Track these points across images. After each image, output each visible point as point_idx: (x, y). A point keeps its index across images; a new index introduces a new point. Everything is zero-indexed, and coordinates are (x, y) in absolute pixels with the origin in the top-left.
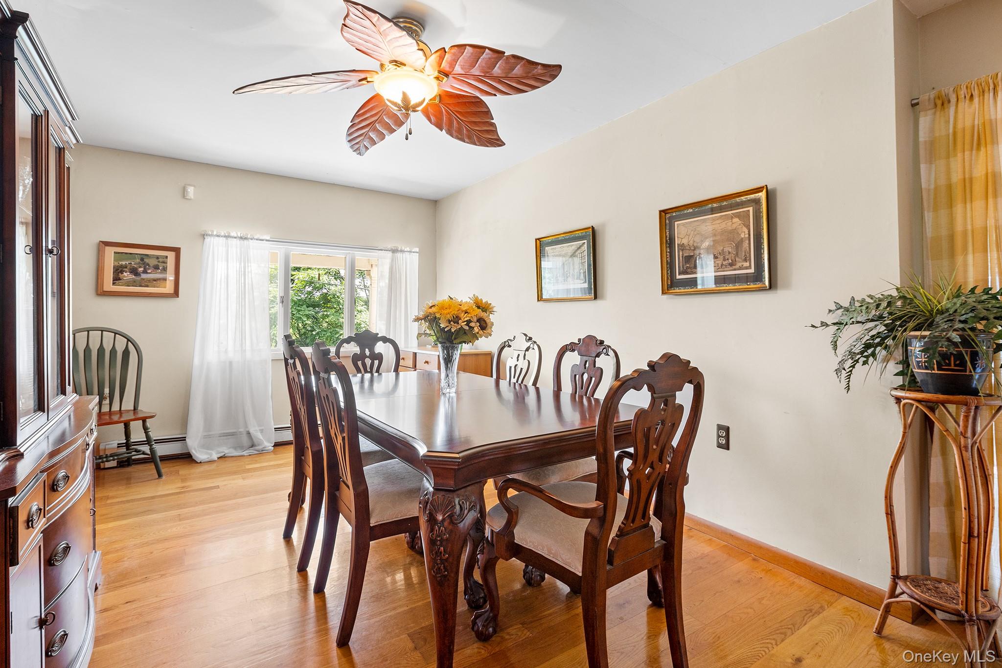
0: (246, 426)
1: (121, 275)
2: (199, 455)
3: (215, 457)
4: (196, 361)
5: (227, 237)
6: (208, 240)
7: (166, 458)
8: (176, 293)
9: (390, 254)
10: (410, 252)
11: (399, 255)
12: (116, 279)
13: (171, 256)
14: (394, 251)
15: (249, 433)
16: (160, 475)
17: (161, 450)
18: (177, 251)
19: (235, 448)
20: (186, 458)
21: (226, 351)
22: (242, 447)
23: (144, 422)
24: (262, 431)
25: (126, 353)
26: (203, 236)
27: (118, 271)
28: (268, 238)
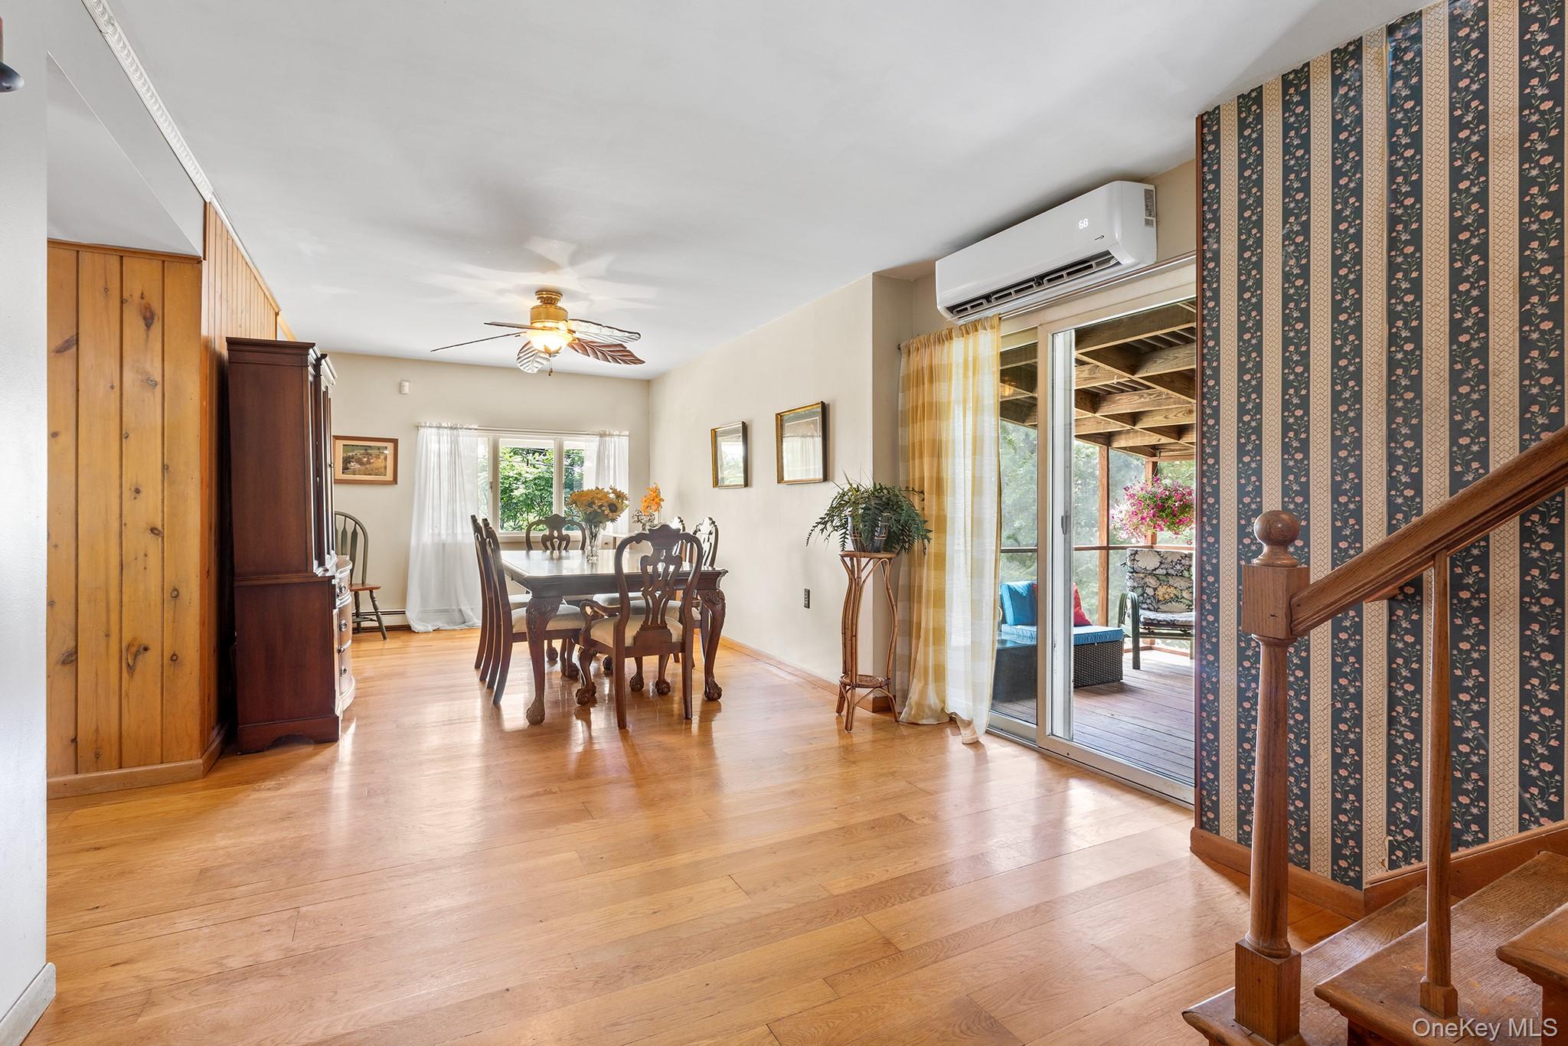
0: (458, 605)
1: (349, 465)
2: (417, 626)
3: (431, 629)
4: (413, 542)
5: (439, 427)
6: (422, 431)
7: (390, 629)
8: (395, 481)
9: (597, 438)
10: (619, 435)
11: (607, 439)
12: (345, 469)
13: (390, 445)
14: (602, 435)
15: (460, 611)
16: (385, 638)
17: (387, 621)
18: (395, 442)
19: (448, 624)
20: (406, 629)
21: (439, 534)
22: (455, 623)
23: (371, 592)
24: (472, 609)
25: (355, 533)
26: (417, 427)
27: (347, 461)
28: (476, 427)
